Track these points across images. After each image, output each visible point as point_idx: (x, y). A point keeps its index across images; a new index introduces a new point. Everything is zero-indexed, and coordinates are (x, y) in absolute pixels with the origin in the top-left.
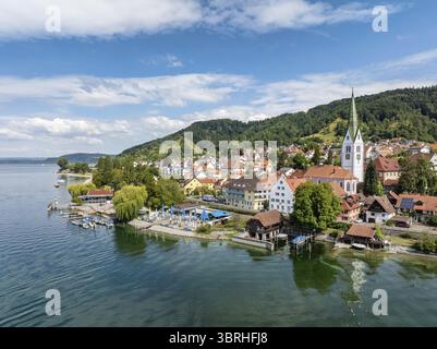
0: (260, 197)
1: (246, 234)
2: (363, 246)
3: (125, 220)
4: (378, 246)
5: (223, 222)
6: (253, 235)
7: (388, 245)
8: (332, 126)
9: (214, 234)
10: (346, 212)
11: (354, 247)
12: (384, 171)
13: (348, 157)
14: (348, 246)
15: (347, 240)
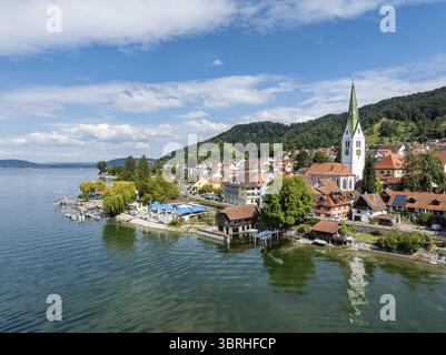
0: (253, 194)
1: (216, 228)
2: (323, 242)
3: (112, 213)
4: (340, 242)
5: (199, 217)
6: (221, 229)
7: (350, 242)
8: (377, 126)
9: (183, 228)
10: (329, 209)
11: (316, 243)
12: (394, 169)
13: (347, 153)
14: (310, 242)
15: (310, 236)
